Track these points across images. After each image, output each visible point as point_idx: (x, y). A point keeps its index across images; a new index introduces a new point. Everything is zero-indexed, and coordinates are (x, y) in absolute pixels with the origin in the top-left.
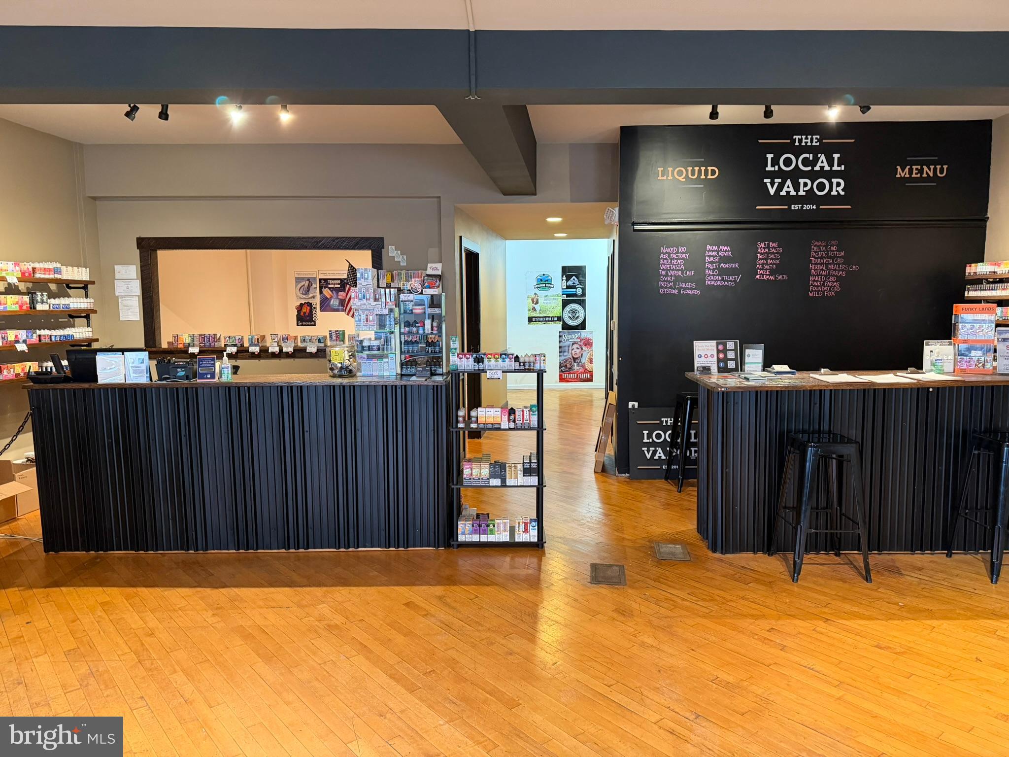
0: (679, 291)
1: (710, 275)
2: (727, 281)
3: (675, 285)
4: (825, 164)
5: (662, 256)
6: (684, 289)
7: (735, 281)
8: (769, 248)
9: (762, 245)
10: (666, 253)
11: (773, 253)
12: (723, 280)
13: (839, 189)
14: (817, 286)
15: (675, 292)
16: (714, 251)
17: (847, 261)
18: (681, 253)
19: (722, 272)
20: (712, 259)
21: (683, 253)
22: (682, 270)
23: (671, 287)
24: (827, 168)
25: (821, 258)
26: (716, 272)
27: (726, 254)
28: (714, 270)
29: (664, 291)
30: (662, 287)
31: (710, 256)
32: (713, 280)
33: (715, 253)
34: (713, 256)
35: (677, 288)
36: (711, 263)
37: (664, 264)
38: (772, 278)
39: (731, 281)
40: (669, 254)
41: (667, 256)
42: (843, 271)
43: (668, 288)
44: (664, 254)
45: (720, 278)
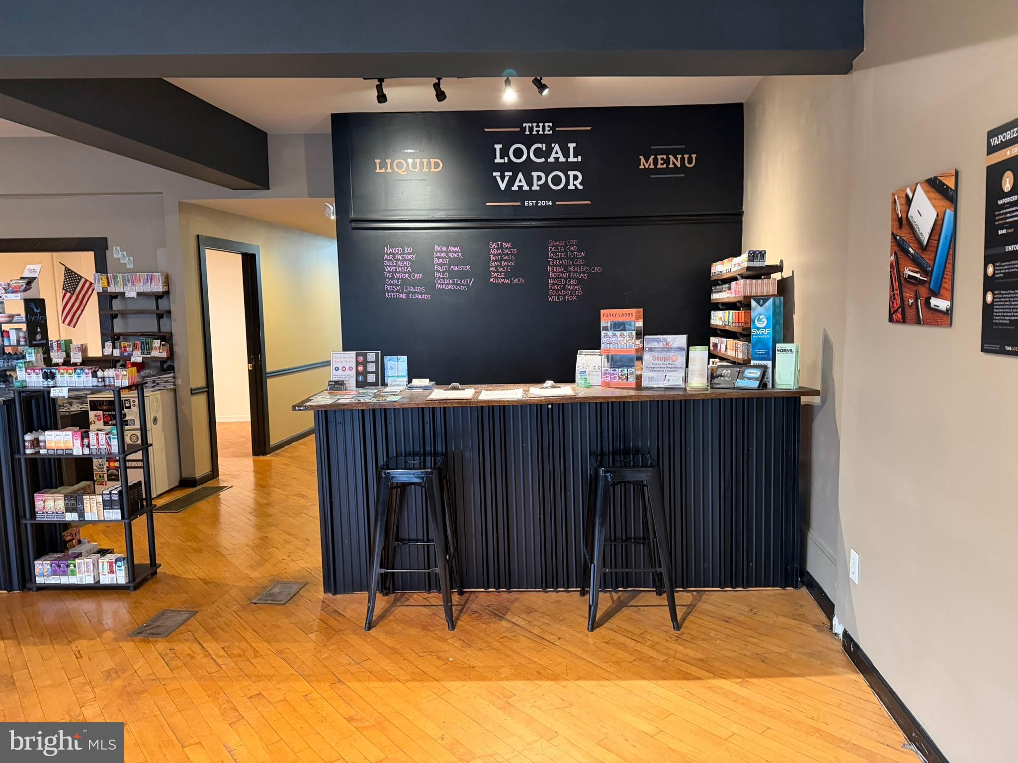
0: (408, 296)
1: (439, 278)
2: (459, 285)
3: (402, 289)
4: (560, 155)
5: (386, 256)
6: (413, 293)
7: (467, 285)
8: (502, 248)
9: (495, 245)
10: (391, 253)
11: (507, 254)
12: (454, 283)
13: (577, 183)
14: (557, 290)
15: (403, 296)
16: (442, 252)
17: (588, 262)
18: (407, 254)
19: (453, 275)
20: (441, 260)
21: (409, 254)
22: (409, 272)
23: (398, 291)
24: (562, 159)
25: (560, 259)
26: (446, 275)
27: (456, 255)
28: (443, 273)
29: (391, 296)
30: (388, 291)
31: (438, 258)
32: (444, 284)
33: (444, 255)
34: (441, 257)
35: (405, 293)
36: (441, 265)
37: (390, 266)
38: (507, 281)
39: (463, 285)
40: (394, 255)
41: (391, 257)
42: (584, 273)
43: (396, 292)
44: (388, 254)
45: (451, 282)
